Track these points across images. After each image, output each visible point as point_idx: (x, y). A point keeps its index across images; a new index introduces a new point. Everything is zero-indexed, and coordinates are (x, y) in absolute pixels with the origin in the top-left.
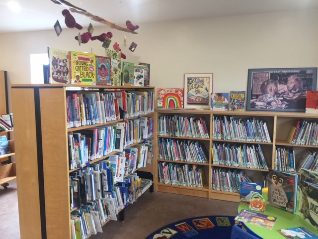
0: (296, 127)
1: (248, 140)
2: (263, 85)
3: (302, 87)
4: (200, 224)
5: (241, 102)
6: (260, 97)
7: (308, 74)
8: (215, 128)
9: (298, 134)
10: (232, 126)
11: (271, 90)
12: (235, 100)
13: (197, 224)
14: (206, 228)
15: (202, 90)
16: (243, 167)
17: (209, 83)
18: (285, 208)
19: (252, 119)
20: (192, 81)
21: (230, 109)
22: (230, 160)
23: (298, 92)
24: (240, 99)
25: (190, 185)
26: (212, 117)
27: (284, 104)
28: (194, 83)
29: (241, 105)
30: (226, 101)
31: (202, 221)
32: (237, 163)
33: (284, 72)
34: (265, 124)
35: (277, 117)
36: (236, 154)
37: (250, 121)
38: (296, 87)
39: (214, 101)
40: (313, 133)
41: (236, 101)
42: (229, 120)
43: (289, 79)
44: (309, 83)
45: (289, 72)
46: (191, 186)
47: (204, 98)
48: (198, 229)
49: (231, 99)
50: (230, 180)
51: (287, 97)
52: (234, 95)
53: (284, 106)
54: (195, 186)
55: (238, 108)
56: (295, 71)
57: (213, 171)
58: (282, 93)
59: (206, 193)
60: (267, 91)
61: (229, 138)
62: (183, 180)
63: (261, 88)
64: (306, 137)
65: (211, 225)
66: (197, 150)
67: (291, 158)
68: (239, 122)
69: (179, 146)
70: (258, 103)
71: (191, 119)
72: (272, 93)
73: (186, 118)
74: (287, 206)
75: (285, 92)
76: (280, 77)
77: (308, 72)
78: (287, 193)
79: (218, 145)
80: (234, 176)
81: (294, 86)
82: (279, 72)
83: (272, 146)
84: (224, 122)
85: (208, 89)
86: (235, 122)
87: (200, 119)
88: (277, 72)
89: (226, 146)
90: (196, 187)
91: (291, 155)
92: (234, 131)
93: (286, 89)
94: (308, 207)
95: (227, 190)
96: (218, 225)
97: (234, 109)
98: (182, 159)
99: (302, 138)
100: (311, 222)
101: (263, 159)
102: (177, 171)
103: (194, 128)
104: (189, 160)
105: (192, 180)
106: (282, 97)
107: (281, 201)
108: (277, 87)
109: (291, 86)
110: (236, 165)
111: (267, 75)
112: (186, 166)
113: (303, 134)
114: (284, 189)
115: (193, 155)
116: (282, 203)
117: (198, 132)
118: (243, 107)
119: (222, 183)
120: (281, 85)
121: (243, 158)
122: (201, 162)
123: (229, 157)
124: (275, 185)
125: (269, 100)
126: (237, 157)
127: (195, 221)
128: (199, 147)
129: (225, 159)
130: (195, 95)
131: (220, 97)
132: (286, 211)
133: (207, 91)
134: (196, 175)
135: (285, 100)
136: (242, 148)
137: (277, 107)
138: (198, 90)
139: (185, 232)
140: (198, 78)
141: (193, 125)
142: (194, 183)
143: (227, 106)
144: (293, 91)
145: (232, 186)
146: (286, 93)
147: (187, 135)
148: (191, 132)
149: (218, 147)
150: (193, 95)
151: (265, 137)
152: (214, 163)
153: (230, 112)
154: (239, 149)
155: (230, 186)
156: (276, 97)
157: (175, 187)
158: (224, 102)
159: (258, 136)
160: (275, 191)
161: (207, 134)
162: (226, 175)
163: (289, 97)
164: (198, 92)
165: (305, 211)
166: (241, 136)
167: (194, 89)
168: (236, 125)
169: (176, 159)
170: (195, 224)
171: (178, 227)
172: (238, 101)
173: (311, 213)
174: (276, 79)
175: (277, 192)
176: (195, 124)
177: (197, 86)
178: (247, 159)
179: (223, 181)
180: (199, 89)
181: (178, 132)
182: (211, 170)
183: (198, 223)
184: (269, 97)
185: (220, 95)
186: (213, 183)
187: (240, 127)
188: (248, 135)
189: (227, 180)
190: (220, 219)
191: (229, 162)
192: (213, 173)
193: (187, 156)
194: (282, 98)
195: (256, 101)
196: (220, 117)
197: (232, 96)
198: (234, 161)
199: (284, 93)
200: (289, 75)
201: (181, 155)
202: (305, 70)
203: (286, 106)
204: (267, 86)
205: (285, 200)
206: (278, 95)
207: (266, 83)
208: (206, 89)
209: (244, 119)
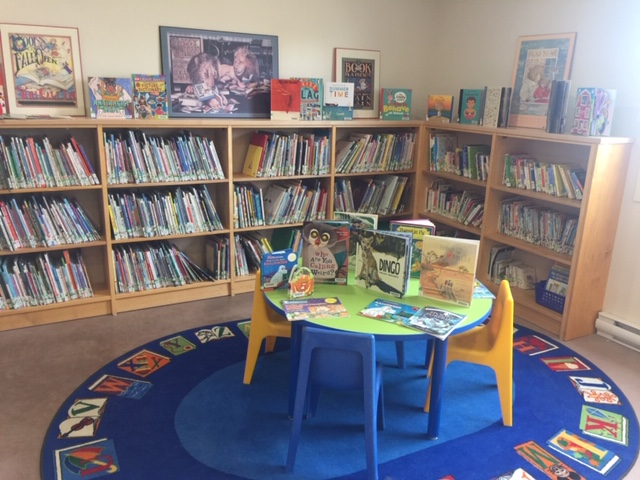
0: (262, 146)
1: (183, 179)
2: (191, 65)
3: (257, 71)
4: (139, 366)
5: (160, 100)
6: (189, 89)
7: (265, 48)
8: (112, 160)
9: (267, 158)
10: (148, 153)
11: (207, 75)
12: (144, 94)
13: (133, 370)
14: (156, 368)
15: (55, 68)
16: (178, 234)
17: (70, 51)
18: (333, 280)
19: (188, 136)
20: (24, 43)
21: (136, 115)
22: (152, 224)
23: (252, 82)
24: (157, 94)
25: (63, 297)
26: (101, 135)
27: (233, 103)
28: (30, 50)
29: (159, 105)
30: (127, 97)
31: (139, 360)
32: (167, 227)
33: (227, 39)
34: (212, 143)
35: (233, 129)
36: (163, 211)
37: (184, 140)
38: (249, 71)
39: (98, 97)
40: (287, 155)
41: (147, 96)
42: (140, 140)
43: (235, 54)
44: (267, 65)
45: (236, 40)
46: (67, 299)
47: (62, 90)
48: (144, 376)
49: (135, 92)
50: (156, 265)
51: (236, 89)
52: (141, 83)
53: (231, 107)
54: (74, 297)
55: (153, 114)
56: (244, 40)
57: (116, 253)
58: (227, 82)
59: (104, 305)
60: (200, 77)
61: (145, 180)
62: (45, 292)
63: (189, 70)
64: (278, 163)
65: (160, 359)
66: (72, 214)
67: (258, 202)
68: (163, 144)
69: (20, 212)
70: (186, 102)
71: (46, 143)
72: (210, 81)
73: (32, 140)
74: (337, 277)
75: (231, 80)
76: (220, 48)
77: (266, 43)
78: (335, 256)
79: (122, 196)
80: (161, 255)
81: (246, 69)
82: (218, 38)
83: (226, 185)
84: (129, 144)
85: (70, 67)
86: (154, 143)
87: (72, 139)
88: (214, 38)
89: (139, 195)
90: (79, 298)
91: (257, 196)
92: (155, 163)
93: (233, 75)
94: (375, 267)
95: (150, 286)
96: (176, 354)
97: (144, 115)
98: (33, 243)
99: (272, 164)
100: (381, 289)
101: (213, 211)
102: (22, 275)
103: (58, 164)
104: (53, 241)
105: (68, 286)
106: (228, 89)
107: (326, 270)
108: (217, 69)
109: (241, 68)
110: (164, 233)
111: (198, 43)
112: (46, 256)
113: (274, 158)
114: (331, 249)
115: (61, 229)
116: (328, 273)
117: (70, 171)
118: (164, 109)
119: (139, 276)
120: (224, 65)
121: (177, 216)
122: (86, 239)
123: (148, 219)
124: (316, 247)
125: (206, 95)
126: (164, 216)
127: (125, 365)
128: (76, 207)
129: (141, 223)
130: (36, 80)
131: (111, 87)
132: (336, 284)
133: (70, 71)
134: (75, 271)
135: (231, 96)
136: (174, 196)
137: (221, 110)
138: (43, 69)
139: (124, 392)
140: (41, 36)
141: (54, 155)
142: (73, 291)
143: (129, 109)
144: (244, 79)
145: (159, 275)
146: (234, 82)
147: (41, 182)
148: (51, 173)
149: (122, 201)
150: (32, 82)
151: (215, 170)
152: (117, 237)
153: (137, 121)
154: (168, 200)
155: (155, 277)
156: (217, 90)
157: (24, 314)
158: (121, 99)
159: (202, 168)
160: (315, 257)
161: (94, 175)
162: (145, 258)
163: (240, 91)
164: (46, 73)
165: (369, 275)
166: (169, 172)
167: (33, 66)
168: (158, 149)
169: (17, 246)
170: (129, 369)
171: (99, 389)
172: (152, 97)
173: (380, 275)
174: (214, 54)
175: (319, 257)
176: (57, 153)
177: (40, 58)
178: (184, 217)
179: (141, 271)
180: (47, 65)
181: (13, 176)
182: (111, 254)
183: (132, 365)
184: (205, 89)
185: (110, 82)
186: (118, 281)
187: (165, 152)
188: (183, 167)
189: (149, 266)
190: (169, 343)
191: (149, 229)
192: (117, 259)
193: (45, 233)
194: (227, 93)
195: (182, 97)
196: (118, 133)
197: (138, 85)
198: (159, 224)
199: (229, 82)
200: (236, 45)
201: (29, 234)
202: (259, 39)
203: (235, 107)
204: (199, 66)
205: (333, 267)
206: (220, 86)
207: (196, 60)
208: (66, 68)
209: (171, 136)
